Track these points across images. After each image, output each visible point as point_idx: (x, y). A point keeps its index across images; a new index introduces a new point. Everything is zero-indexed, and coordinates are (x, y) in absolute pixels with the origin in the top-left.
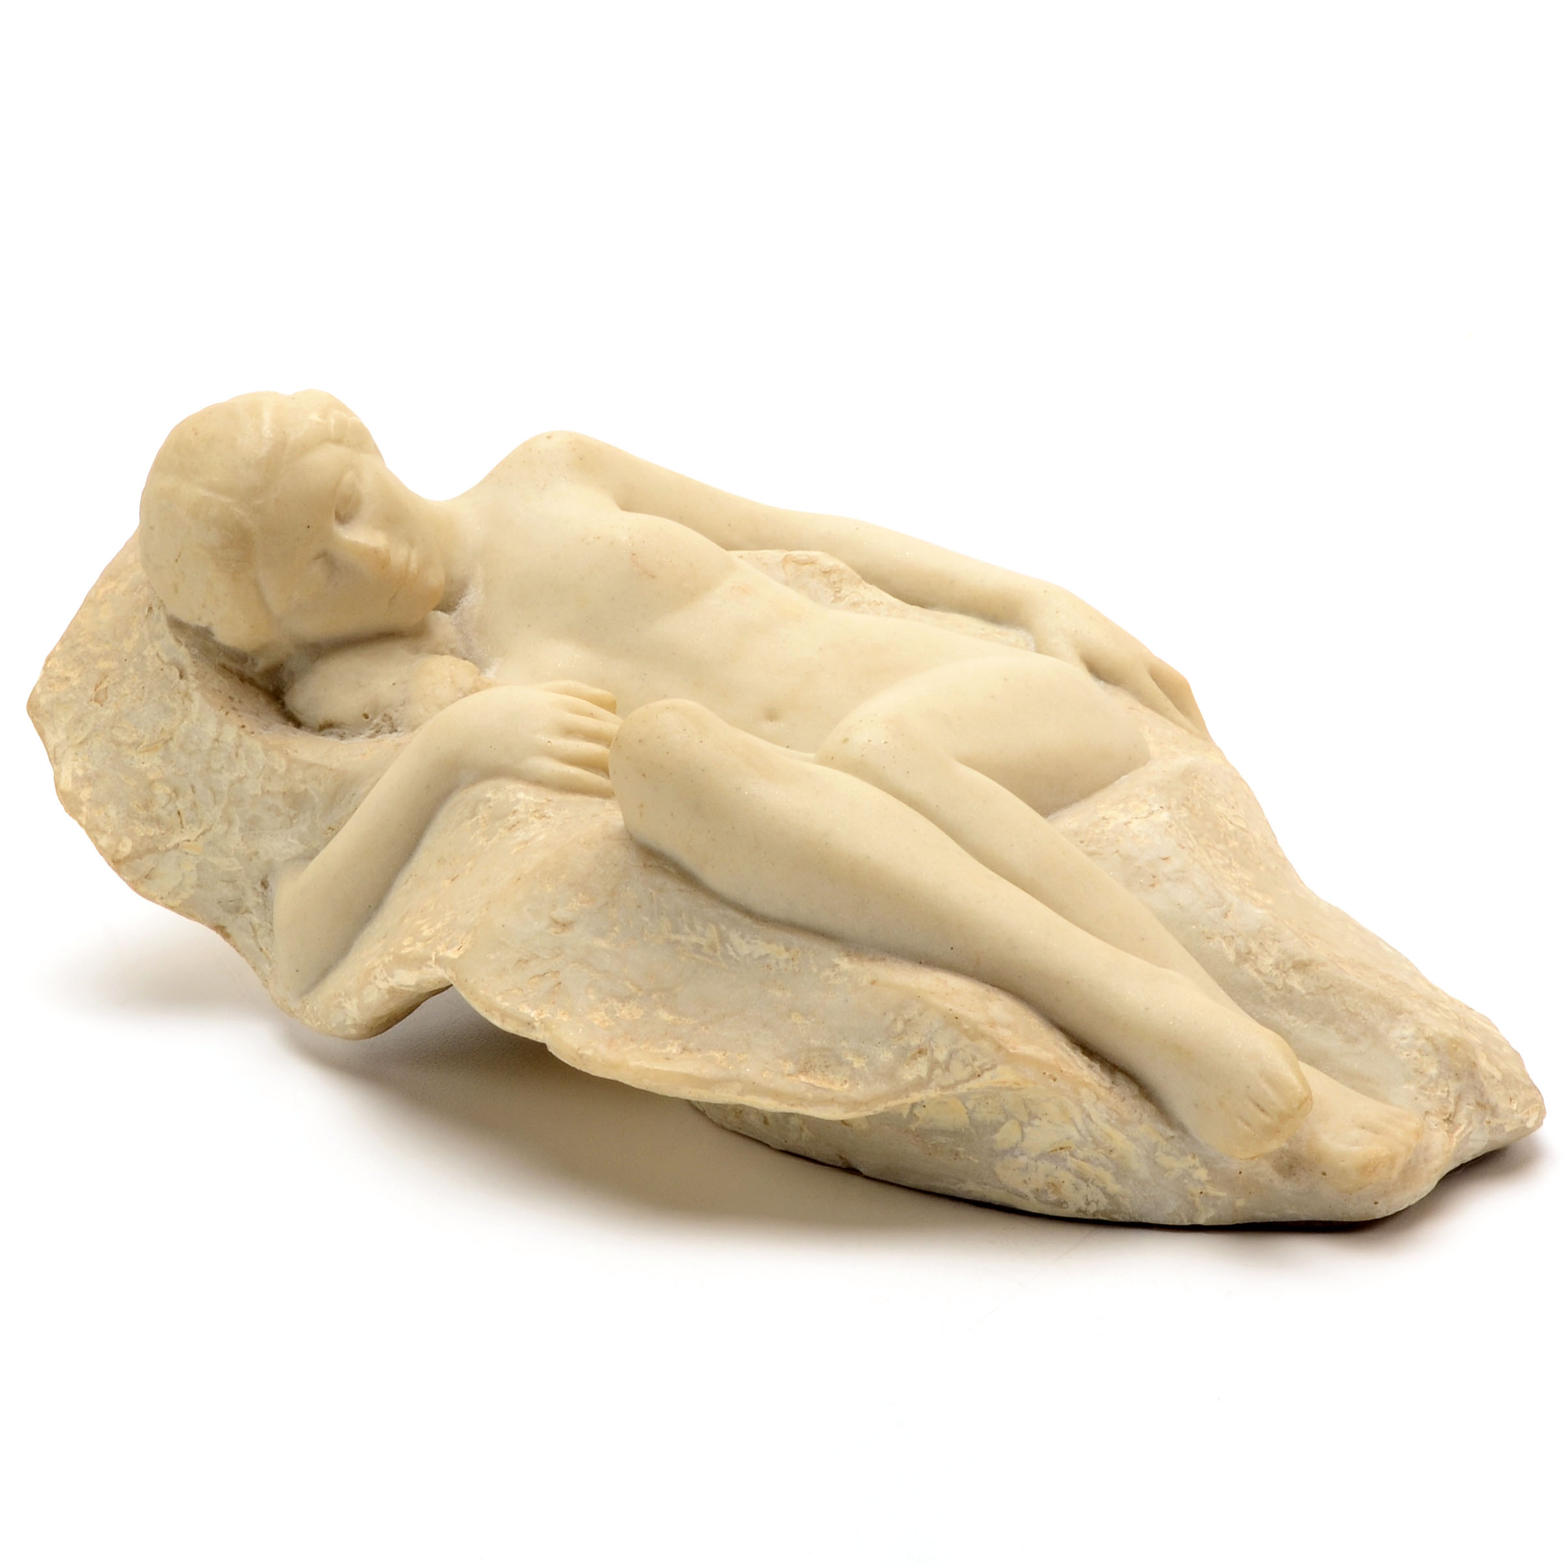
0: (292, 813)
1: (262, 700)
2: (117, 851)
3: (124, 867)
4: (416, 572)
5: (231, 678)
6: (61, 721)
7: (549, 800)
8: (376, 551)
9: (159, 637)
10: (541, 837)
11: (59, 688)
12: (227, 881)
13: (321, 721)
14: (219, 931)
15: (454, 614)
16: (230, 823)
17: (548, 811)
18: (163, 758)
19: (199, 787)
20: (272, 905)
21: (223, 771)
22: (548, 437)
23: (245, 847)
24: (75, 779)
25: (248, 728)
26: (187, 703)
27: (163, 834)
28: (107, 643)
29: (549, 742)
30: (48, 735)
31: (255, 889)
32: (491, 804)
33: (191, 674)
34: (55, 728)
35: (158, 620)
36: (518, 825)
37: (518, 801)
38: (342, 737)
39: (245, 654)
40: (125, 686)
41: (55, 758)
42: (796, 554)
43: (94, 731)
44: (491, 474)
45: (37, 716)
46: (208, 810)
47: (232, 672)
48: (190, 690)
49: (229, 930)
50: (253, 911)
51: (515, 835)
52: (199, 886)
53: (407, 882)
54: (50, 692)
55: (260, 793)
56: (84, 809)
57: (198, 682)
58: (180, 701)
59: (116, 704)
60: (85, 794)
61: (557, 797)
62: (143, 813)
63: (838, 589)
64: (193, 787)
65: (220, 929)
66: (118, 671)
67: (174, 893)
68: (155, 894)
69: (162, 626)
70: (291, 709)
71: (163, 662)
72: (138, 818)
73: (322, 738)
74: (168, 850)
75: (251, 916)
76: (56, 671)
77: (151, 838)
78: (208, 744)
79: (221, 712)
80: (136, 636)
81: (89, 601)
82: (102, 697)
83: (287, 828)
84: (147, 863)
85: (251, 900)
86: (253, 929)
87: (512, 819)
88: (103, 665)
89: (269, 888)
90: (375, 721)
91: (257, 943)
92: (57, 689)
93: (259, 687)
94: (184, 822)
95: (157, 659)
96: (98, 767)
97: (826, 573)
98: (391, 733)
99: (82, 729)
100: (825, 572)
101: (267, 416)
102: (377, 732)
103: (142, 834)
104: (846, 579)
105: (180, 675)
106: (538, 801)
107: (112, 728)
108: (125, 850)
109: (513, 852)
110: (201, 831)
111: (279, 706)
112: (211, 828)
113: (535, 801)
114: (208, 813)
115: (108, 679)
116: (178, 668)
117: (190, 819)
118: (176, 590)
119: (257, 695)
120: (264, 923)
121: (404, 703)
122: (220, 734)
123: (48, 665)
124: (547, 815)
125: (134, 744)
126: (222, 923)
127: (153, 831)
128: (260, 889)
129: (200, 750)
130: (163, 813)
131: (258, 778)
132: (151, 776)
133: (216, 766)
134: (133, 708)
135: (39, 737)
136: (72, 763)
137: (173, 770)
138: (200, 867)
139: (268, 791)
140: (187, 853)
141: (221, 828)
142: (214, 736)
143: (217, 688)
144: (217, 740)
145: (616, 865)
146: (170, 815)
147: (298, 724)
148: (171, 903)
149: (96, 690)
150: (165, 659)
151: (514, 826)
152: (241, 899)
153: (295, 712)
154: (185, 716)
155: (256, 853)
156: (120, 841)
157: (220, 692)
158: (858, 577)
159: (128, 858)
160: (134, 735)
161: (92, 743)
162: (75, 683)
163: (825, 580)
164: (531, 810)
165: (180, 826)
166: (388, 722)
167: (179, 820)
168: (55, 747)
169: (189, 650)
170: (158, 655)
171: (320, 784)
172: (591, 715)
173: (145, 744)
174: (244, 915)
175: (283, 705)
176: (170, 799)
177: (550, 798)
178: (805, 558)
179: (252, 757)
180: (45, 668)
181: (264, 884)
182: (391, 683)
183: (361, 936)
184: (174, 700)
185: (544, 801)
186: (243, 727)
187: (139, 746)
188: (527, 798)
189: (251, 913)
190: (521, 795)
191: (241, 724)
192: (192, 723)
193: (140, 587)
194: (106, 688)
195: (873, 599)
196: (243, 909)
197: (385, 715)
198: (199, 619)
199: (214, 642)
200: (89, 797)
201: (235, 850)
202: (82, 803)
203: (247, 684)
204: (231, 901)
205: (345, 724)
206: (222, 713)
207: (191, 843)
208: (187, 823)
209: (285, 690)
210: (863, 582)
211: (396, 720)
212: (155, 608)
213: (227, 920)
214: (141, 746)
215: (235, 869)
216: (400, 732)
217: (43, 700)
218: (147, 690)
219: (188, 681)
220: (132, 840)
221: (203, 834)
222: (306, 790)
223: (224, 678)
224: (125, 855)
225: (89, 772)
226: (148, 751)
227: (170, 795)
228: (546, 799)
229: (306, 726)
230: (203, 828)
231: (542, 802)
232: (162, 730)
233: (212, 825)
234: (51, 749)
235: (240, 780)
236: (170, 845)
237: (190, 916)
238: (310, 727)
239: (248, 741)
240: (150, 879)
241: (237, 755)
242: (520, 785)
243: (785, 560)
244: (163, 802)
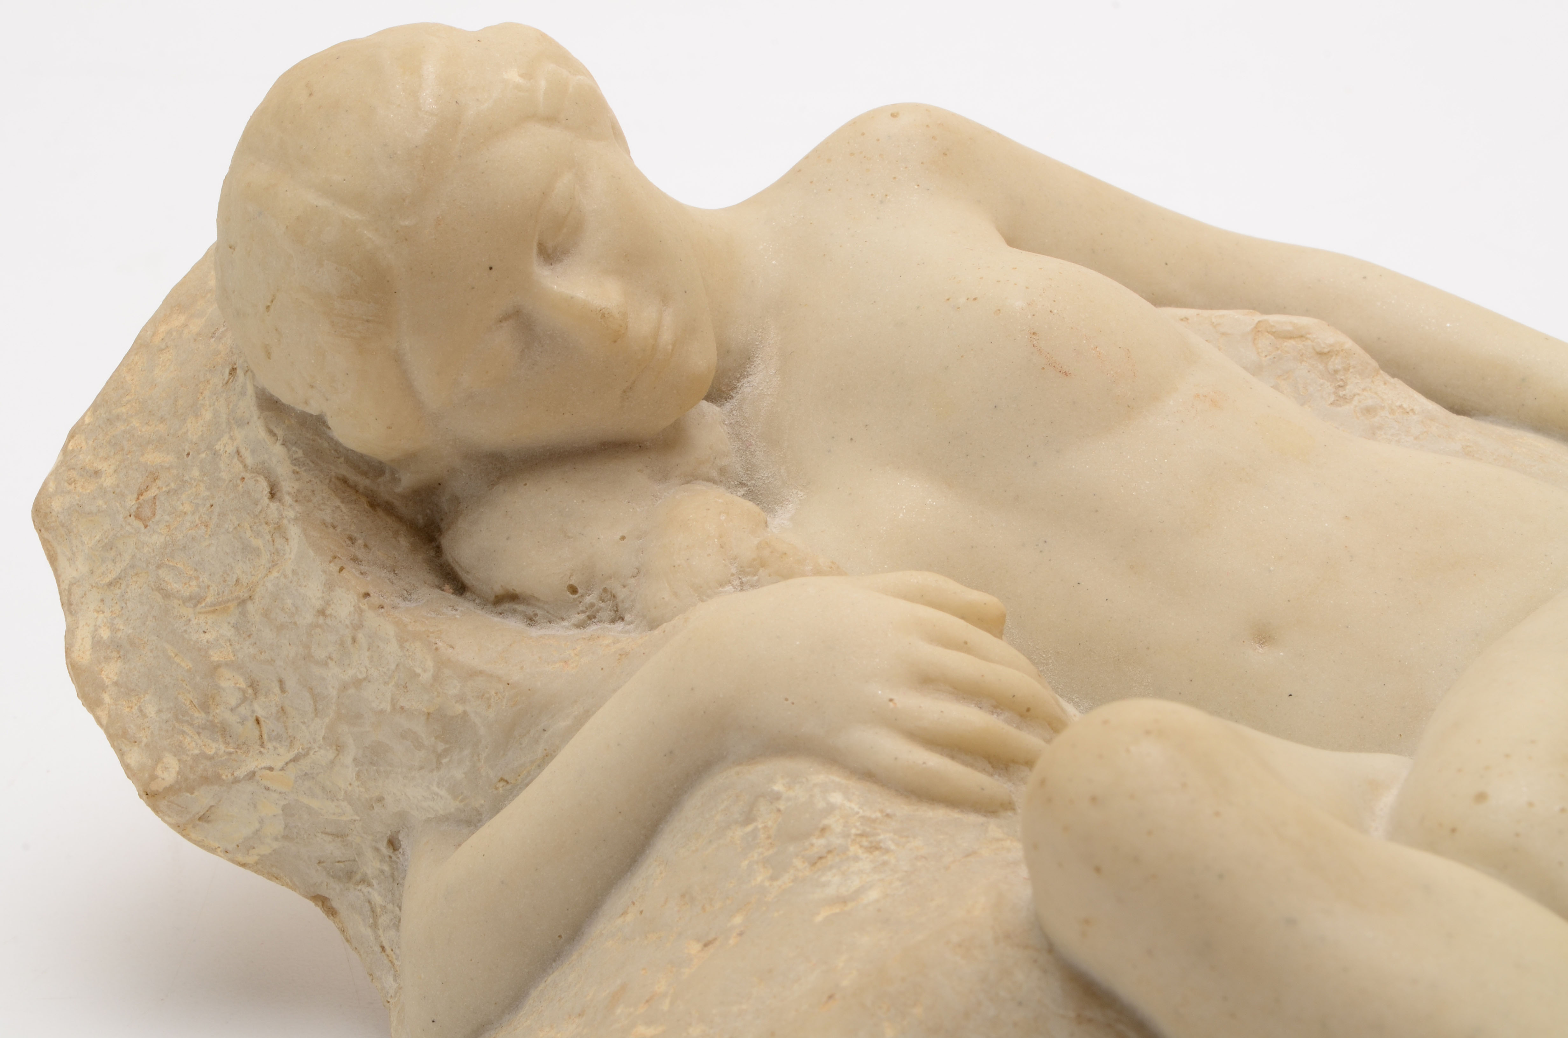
0: (441, 747)
1: (404, 542)
2: (153, 778)
3: (163, 804)
4: (670, 347)
5: (355, 502)
6: (83, 543)
7: (888, 815)
8: (604, 315)
9: (242, 423)
10: (873, 895)
11: (83, 487)
12: (332, 835)
13: (498, 589)
14: (320, 904)
15: (728, 406)
16: (339, 748)
17: (886, 838)
18: (236, 627)
19: (291, 683)
20: (404, 878)
21: (331, 664)
22: (893, 115)
23: (362, 790)
24: (97, 644)
25: (375, 599)
26: (279, 541)
27: (230, 753)
28: (162, 420)
29: (891, 700)
30: (62, 562)
31: (377, 850)
32: (782, 805)
33: (289, 494)
34: (74, 554)
35: (243, 393)
36: (830, 857)
37: (831, 809)
38: (531, 619)
39: (381, 463)
40: (184, 497)
41: (70, 604)
42: (1275, 319)
43: (133, 566)
44: (797, 170)
45: (47, 529)
46: (304, 723)
47: (357, 491)
48: (285, 521)
49: (335, 904)
50: (374, 882)
51: (824, 879)
52: (285, 837)
53: (625, 913)
54: (69, 492)
55: (389, 709)
56: (107, 698)
57: (298, 508)
58: (268, 537)
59: (168, 526)
60: (111, 672)
61: (902, 808)
62: (199, 717)
63: (1341, 383)
64: (281, 682)
65: (322, 900)
66: (175, 472)
67: (247, 846)
68: (217, 845)
69: (248, 405)
70: (450, 560)
71: (245, 466)
72: (191, 725)
73: (497, 619)
74: (236, 781)
75: (369, 889)
76: (81, 457)
77: (210, 758)
78: (307, 617)
79: (332, 564)
80: (208, 415)
81: (141, 345)
82: (147, 512)
83: (431, 771)
84: (203, 798)
85: (371, 865)
86: (373, 911)
87: (819, 843)
88: (154, 458)
89: (401, 850)
90: (588, 599)
91: (377, 937)
92: (79, 490)
93: (400, 519)
94: (265, 737)
95: (235, 460)
96: (134, 628)
97: (1323, 355)
98: (613, 621)
99: (114, 561)
100: (1321, 354)
101: (430, 70)
102: (589, 618)
103: (197, 752)
104: (1354, 367)
105: (271, 493)
106: (868, 813)
107: (159, 567)
108: (166, 775)
109: (819, 918)
110: (292, 755)
111: (432, 553)
112: (307, 754)
113: (861, 813)
114: (303, 727)
115: (158, 482)
116: (267, 478)
117: (275, 733)
118: (269, 355)
119: (396, 534)
120: (390, 906)
121: (637, 573)
122: (328, 603)
123: (70, 447)
124: (882, 845)
125: (191, 598)
126: (323, 892)
127: (215, 747)
128: (385, 850)
129: (295, 623)
130: (232, 719)
131: (386, 683)
132: (216, 656)
133: (320, 654)
134: (193, 539)
135: (47, 562)
136: (96, 615)
137: (252, 650)
138: (288, 811)
139: (402, 708)
140: (268, 789)
141: (324, 755)
142: (318, 604)
143: (328, 519)
144: (322, 612)
145: (1020, 1004)
146: (242, 723)
147: (461, 588)
148: (240, 858)
149: (138, 498)
150: (249, 461)
151: (821, 858)
152: (354, 860)
153: (457, 568)
154: (274, 564)
155: (380, 799)
156: (159, 760)
157: (334, 527)
158: (1374, 364)
159: (171, 790)
160: (194, 583)
161: (127, 586)
162: (108, 482)
163: (1321, 367)
164: (854, 831)
165: (259, 742)
166: (610, 603)
167: (257, 733)
168: (71, 584)
169: (289, 450)
170: (238, 452)
171: (489, 706)
172: (964, 647)
173: (208, 600)
174: (359, 887)
175: (439, 550)
176: (244, 699)
177: (889, 811)
178: (1290, 328)
179: (378, 647)
180: (65, 449)
181: (393, 844)
182: (619, 537)
183: (542, 986)
184: (258, 535)
185: (879, 815)
186: (367, 595)
187: (199, 602)
188: (847, 804)
189: (370, 885)
190: (836, 798)
191: (363, 591)
192: (285, 577)
193: (222, 329)
194: (155, 497)
195: (1398, 404)
196: (358, 877)
197: (605, 590)
198: (306, 403)
199: (331, 439)
200: (116, 678)
201: (346, 792)
202: (103, 688)
203: (381, 513)
204: (339, 862)
205: (538, 600)
206: (334, 568)
207: (274, 773)
208: (270, 740)
209: (443, 525)
210: (1381, 372)
211: (623, 602)
212: (240, 372)
213: (333, 890)
214: (203, 604)
215: (344, 818)
216: (631, 622)
217: (57, 505)
218: (217, 510)
219: (283, 504)
220: (179, 760)
221: (295, 760)
222: (465, 712)
223: (342, 502)
224: (167, 784)
225: (119, 634)
226: (214, 611)
227: (244, 692)
228: (881, 811)
229: (473, 593)
230: (296, 751)
231: (873, 816)
232: (237, 580)
233: (310, 749)
234: (65, 586)
235: (358, 683)
236: (240, 773)
237: (276, 878)
238: (479, 596)
239: (372, 619)
240: (208, 822)
241: (354, 640)
242: (836, 778)
243: (1257, 330)
244: (233, 702)
